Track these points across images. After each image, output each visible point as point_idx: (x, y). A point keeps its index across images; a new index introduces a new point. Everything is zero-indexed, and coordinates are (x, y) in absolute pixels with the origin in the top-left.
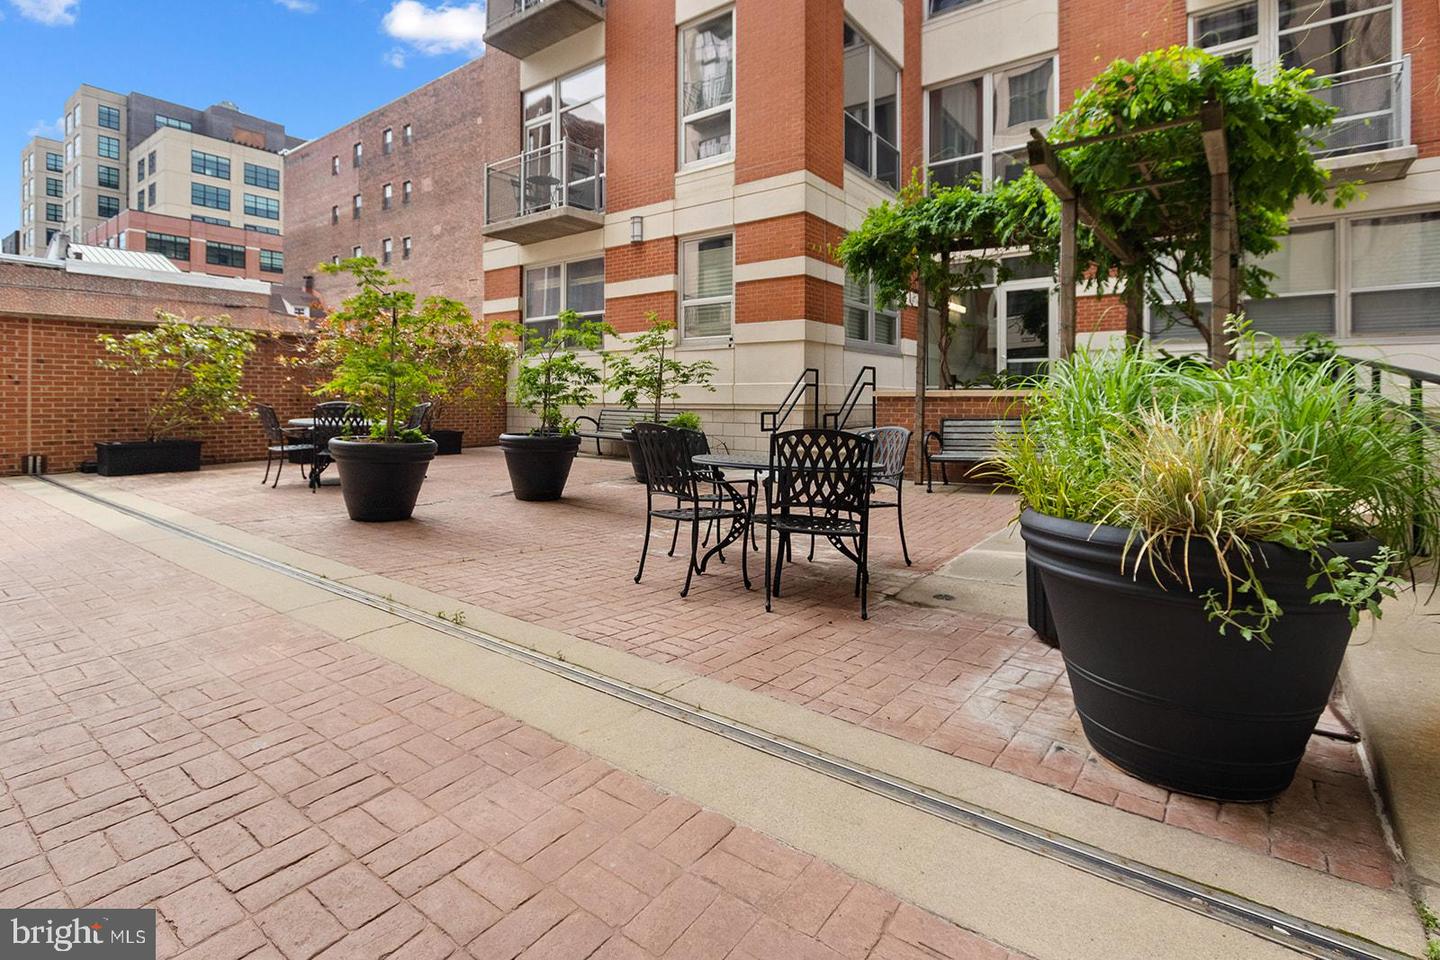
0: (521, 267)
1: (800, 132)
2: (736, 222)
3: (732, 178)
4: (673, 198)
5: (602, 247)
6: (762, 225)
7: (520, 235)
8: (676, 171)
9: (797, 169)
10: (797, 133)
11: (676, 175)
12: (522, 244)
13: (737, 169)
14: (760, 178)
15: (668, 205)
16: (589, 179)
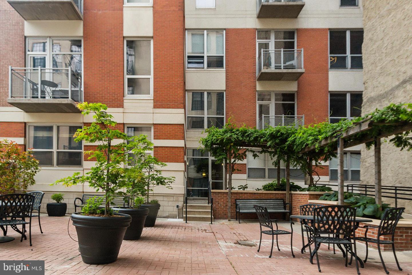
0: (25, 123)
1: (181, 94)
2: (154, 123)
3: (152, 105)
4: (123, 107)
5: (82, 122)
6: (166, 126)
7: (27, 108)
8: (124, 97)
9: (180, 108)
10: (180, 95)
11: (124, 98)
12: (26, 112)
13: (154, 102)
14: (165, 108)
15: (120, 110)
16: (76, 89)
